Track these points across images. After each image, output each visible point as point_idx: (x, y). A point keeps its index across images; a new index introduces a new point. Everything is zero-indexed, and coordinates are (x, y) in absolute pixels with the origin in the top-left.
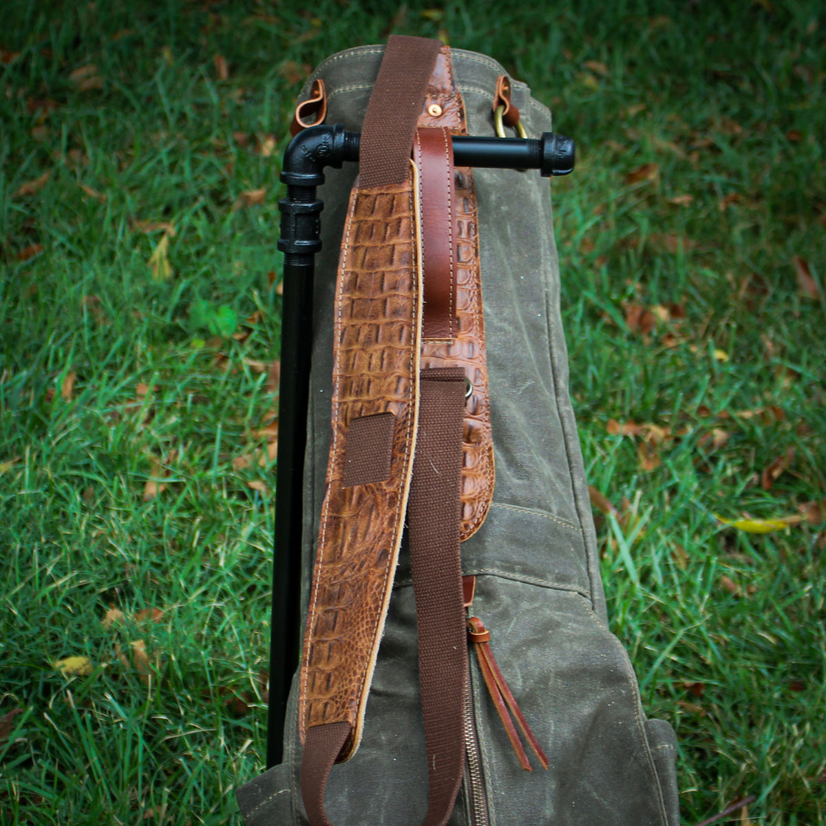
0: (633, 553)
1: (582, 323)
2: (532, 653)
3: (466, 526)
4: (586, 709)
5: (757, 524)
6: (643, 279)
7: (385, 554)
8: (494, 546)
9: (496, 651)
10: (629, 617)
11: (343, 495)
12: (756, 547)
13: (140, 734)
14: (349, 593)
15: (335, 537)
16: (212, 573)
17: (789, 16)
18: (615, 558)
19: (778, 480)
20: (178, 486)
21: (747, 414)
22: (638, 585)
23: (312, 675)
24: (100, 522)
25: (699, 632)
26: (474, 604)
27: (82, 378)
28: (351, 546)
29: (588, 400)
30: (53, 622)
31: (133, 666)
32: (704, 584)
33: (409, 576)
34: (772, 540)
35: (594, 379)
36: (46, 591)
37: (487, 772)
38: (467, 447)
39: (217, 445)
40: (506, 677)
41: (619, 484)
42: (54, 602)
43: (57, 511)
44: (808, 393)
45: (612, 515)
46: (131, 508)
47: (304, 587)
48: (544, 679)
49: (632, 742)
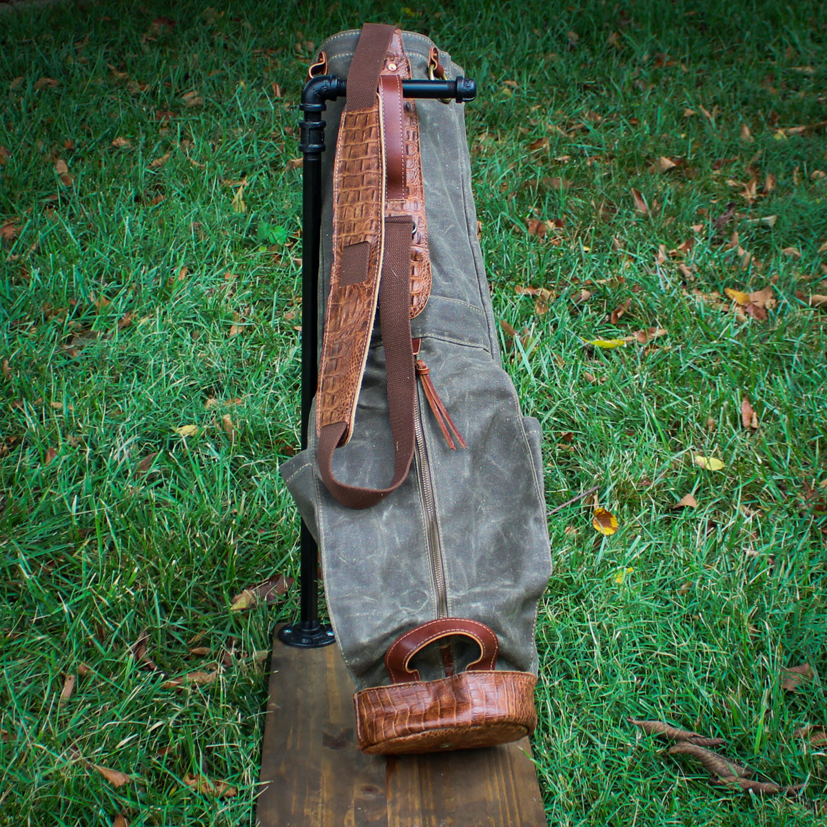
0: (530, 361)
1: (500, 232)
2: (455, 381)
3: (415, 309)
4: (488, 414)
5: (608, 343)
6: (539, 206)
7: (365, 323)
8: (431, 320)
9: (433, 380)
10: (526, 395)
11: (340, 291)
12: (607, 357)
13: (228, 467)
14: (344, 347)
15: (336, 317)
16: (272, 376)
17: (632, 51)
18: (519, 363)
19: (621, 318)
20: (250, 329)
21: (602, 282)
22: (533, 378)
23: (324, 397)
24: (203, 349)
25: (570, 403)
26: (420, 354)
27: (192, 271)
28: (345, 320)
29: (504, 275)
30: (174, 405)
31: (223, 430)
32: (574, 377)
33: (381, 340)
34: (617, 353)
35: (507, 261)
36: (170, 388)
37: (429, 451)
38: (415, 263)
39: (274, 308)
40: (439, 395)
41: (522, 322)
42: (175, 395)
43: (175, 344)
44: (640, 268)
45: (517, 337)
46: (222, 340)
47: (319, 350)
48: (463, 396)
49: (515, 430)
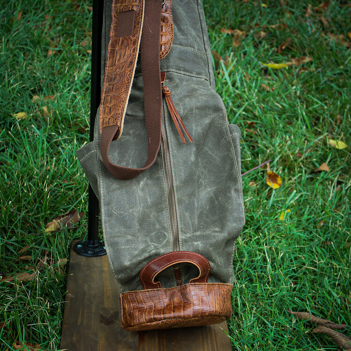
0: (230, 76)
2: (187, 100)
3: (163, 53)
4: (207, 121)
5: (276, 66)
7: (132, 63)
8: (173, 61)
9: (173, 99)
10: (227, 98)
11: (116, 41)
12: (275, 74)
13: (45, 140)
14: (118, 77)
15: (113, 57)
16: (72, 83)
18: (223, 77)
19: (284, 50)
20: (60, 52)
21: (274, 26)
22: (231, 87)
23: (104, 108)
24: (31, 64)
25: (253, 104)
26: (165, 82)
27: (25, 13)
28: (119, 60)
29: (214, 21)
30: (13, 100)
31: (43, 116)
32: (256, 87)
33: (141, 72)
34: (282, 72)
35: (217, 13)
36: (10, 89)
37: (170, 144)
38: (163, 24)
39: (75, 38)
40: (177, 109)
41: (225, 51)
42: (13, 93)
43: (14, 60)
44: (297, 18)
45: (222, 61)
46: (43, 59)
47: (102, 77)
48: (191, 110)
49: (224, 133)
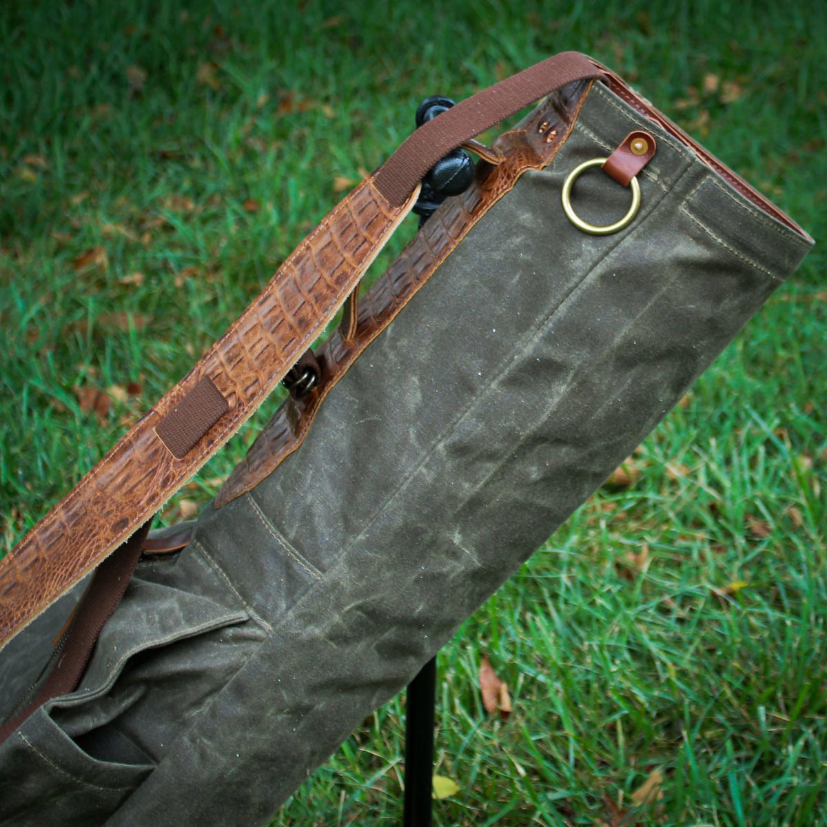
1: (30, 412)
6: (95, 362)
21: (217, 482)
29: (39, 488)
35: (45, 466)
